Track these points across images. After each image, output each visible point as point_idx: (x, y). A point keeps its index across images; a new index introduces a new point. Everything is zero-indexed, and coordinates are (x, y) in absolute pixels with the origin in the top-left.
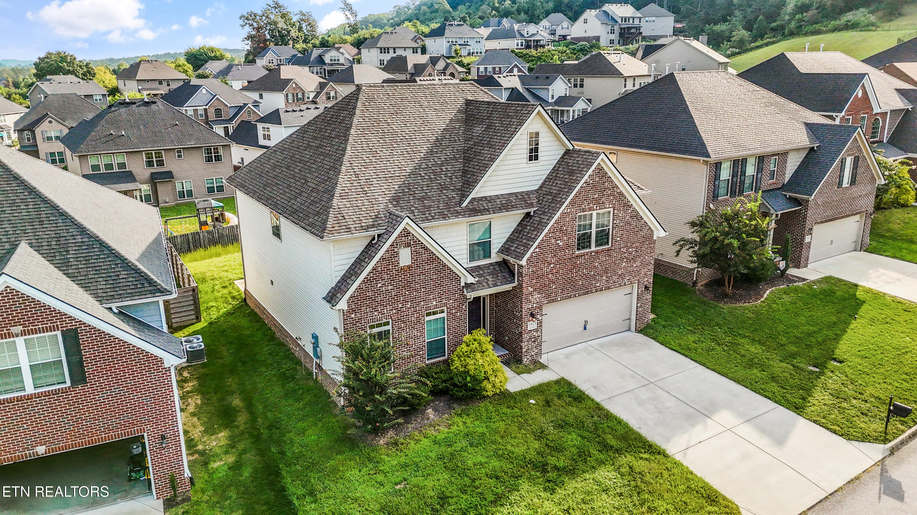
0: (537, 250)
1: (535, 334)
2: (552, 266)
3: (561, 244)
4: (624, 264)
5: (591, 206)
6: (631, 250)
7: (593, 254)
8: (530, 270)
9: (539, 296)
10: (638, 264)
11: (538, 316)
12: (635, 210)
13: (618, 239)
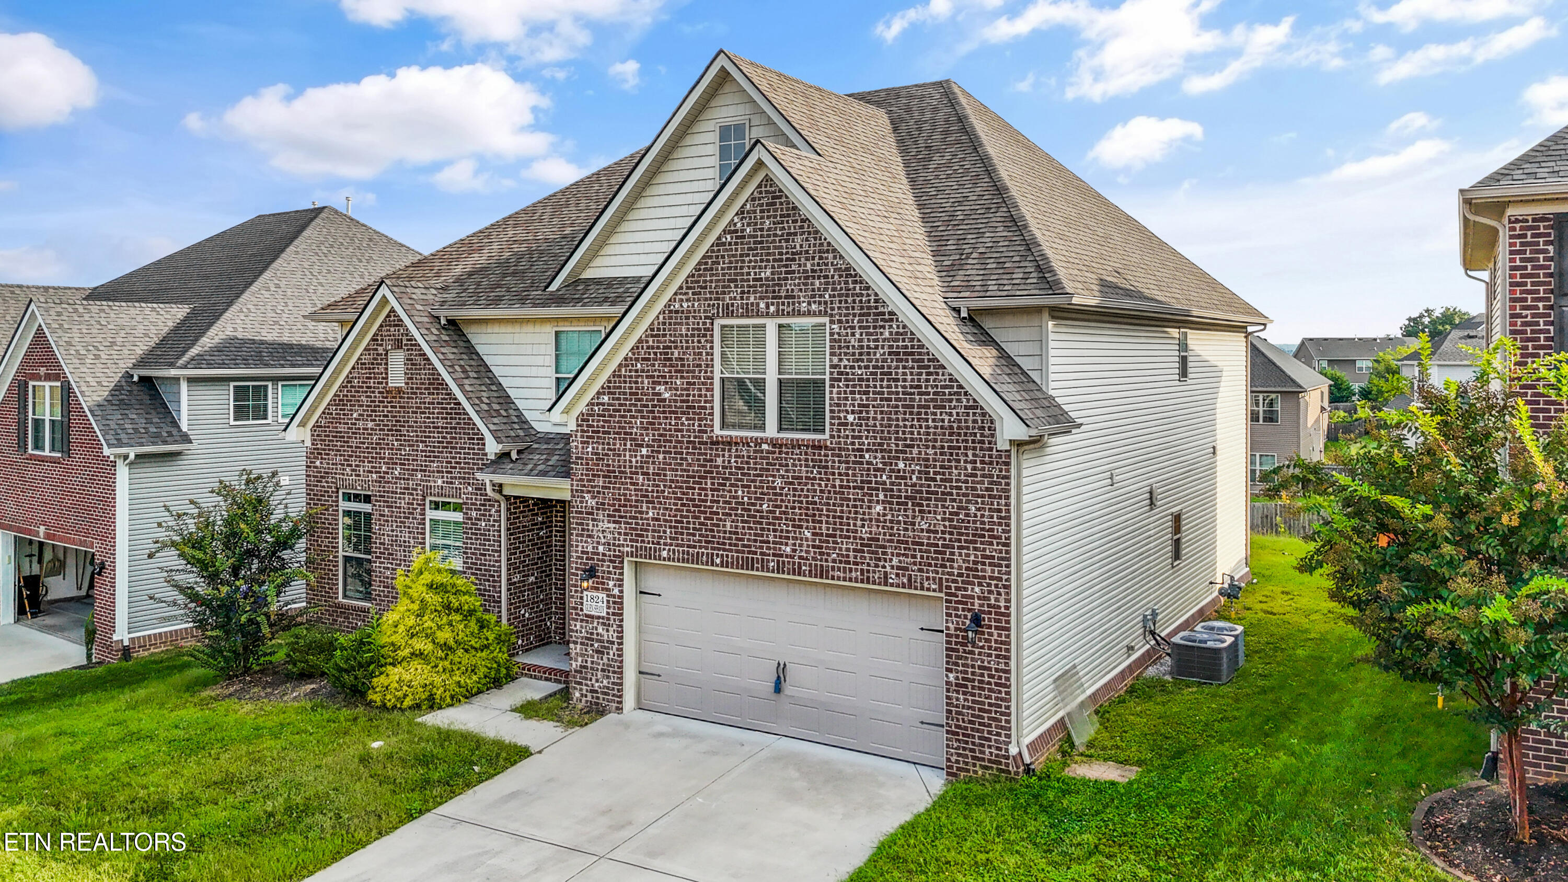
0: (606, 399)
1: (600, 630)
2: (644, 451)
3: (667, 395)
4: (879, 508)
5: (752, 300)
6: (901, 465)
7: (765, 447)
8: (590, 449)
9: (612, 525)
10: (937, 520)
11: (611, 583)
12: (904, 332)
13: (851, 418)
